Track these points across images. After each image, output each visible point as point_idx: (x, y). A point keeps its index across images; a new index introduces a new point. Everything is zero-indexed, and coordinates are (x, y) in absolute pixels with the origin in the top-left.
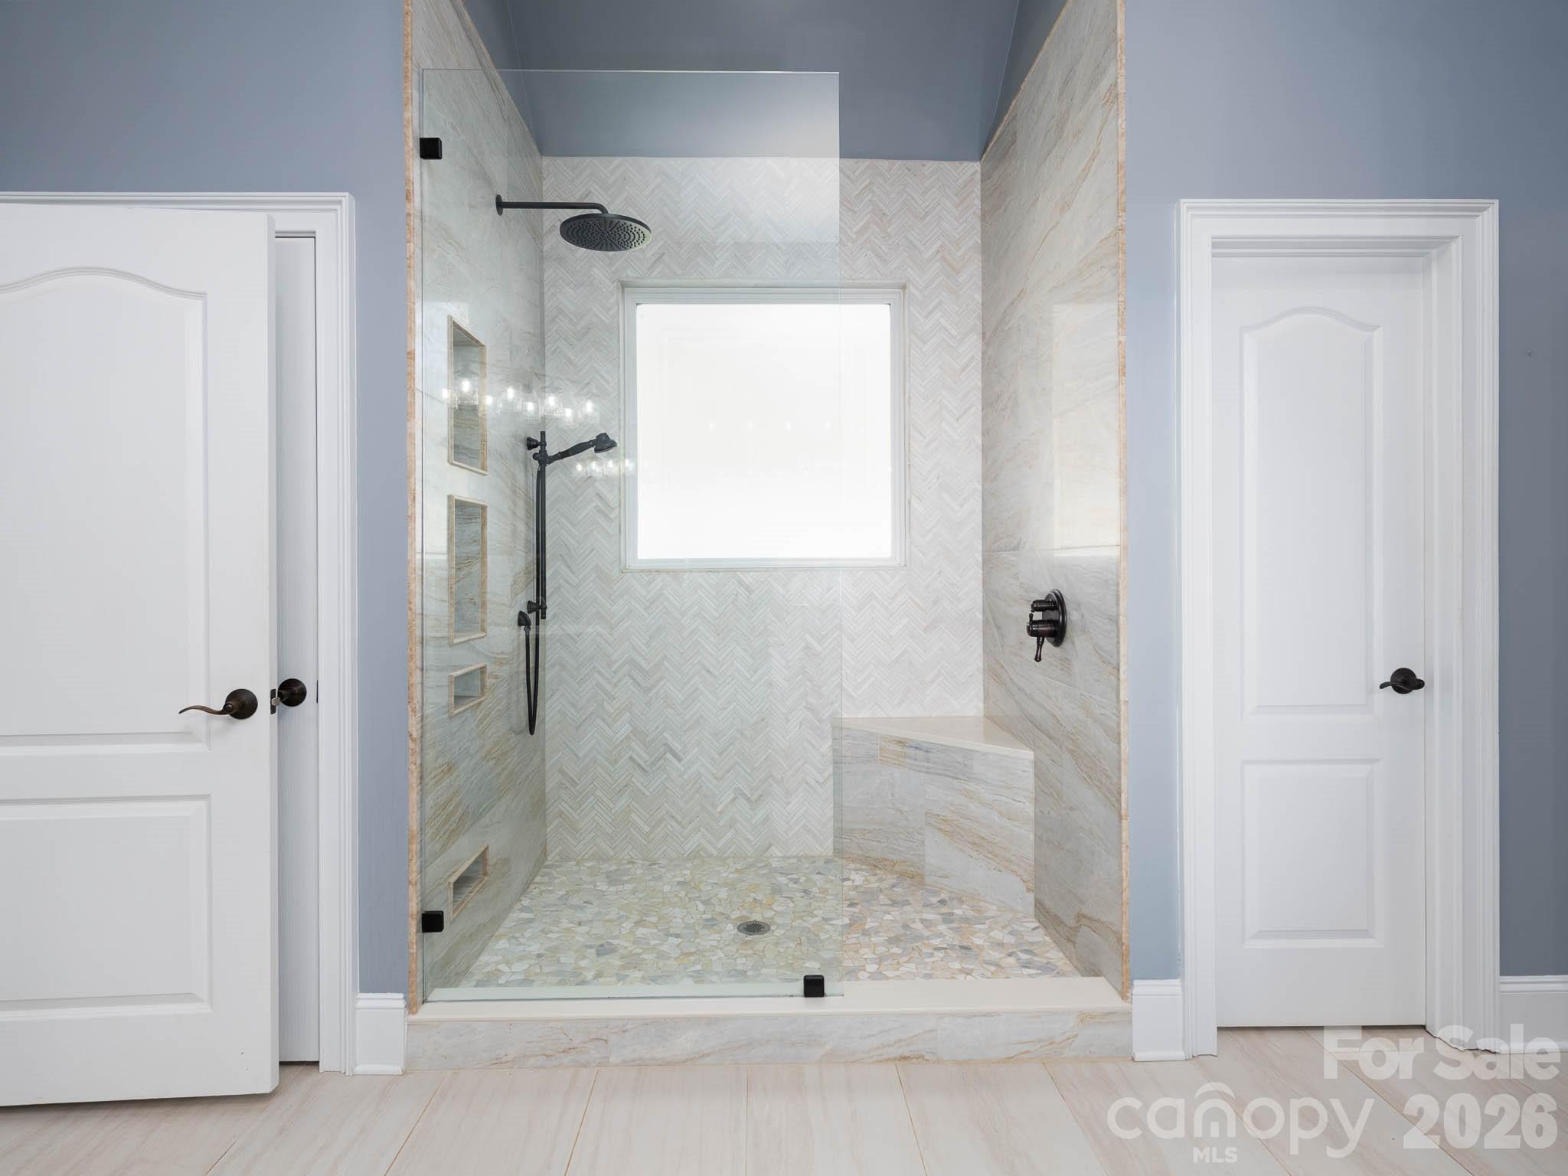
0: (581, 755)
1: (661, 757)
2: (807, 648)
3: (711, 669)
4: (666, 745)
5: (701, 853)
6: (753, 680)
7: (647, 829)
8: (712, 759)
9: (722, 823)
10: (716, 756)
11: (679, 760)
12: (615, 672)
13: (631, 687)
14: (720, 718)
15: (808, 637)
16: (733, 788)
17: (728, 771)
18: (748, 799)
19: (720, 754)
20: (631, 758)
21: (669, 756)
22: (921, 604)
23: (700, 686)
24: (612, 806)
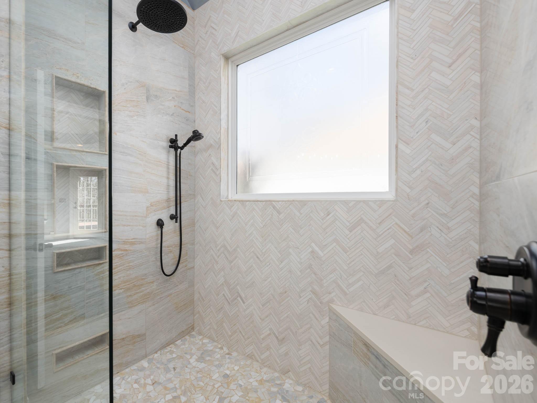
0: (206, 287)
1: (236, 299)
2: (313, 252)
3: (259, 256)
4: (238, 292)
5: (253, 357)
6: (281, 266)
7: (230, 334)
8: (259, 307)
9: (263, 345)
10: (261, 306)
11: (244, 303)
12: (218, 250)
13: (224, 259)
14: (263, 285)
15: (313, 245)
16: (269, 327)
17: (267, 317)
18: (277, 338)
19: (263, 306)
20: (224, 295)
21: (239, 298)
22: (407, 230)
23: (254, 265)
24: (216, 316)
